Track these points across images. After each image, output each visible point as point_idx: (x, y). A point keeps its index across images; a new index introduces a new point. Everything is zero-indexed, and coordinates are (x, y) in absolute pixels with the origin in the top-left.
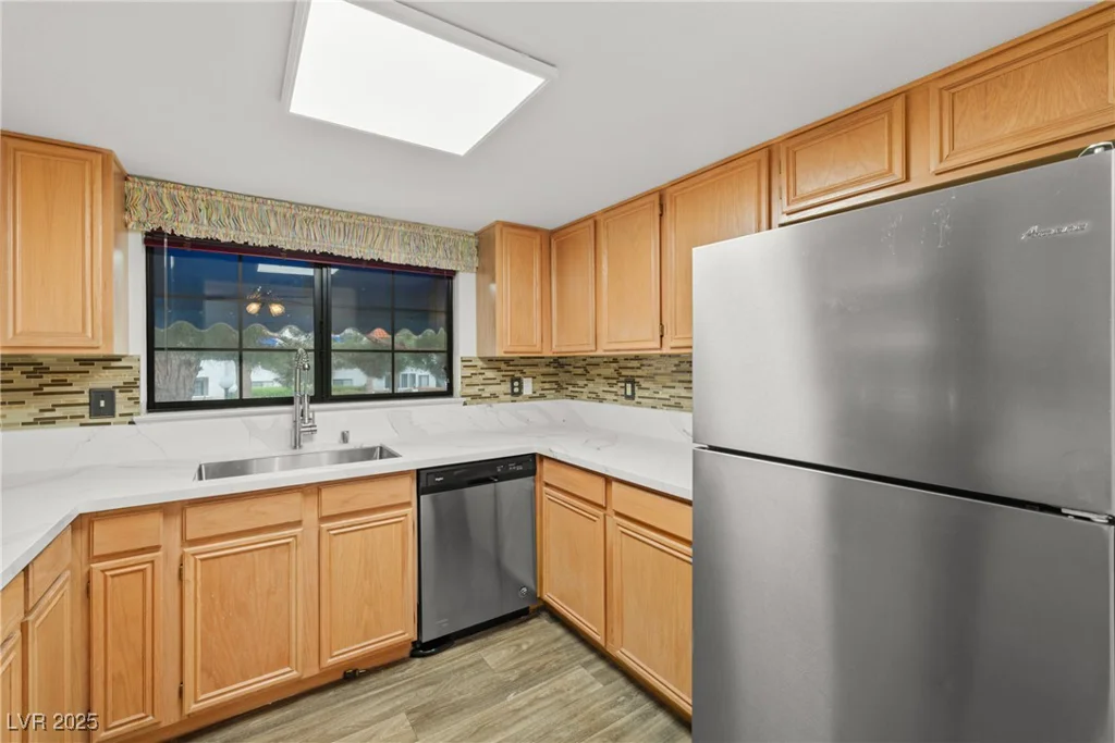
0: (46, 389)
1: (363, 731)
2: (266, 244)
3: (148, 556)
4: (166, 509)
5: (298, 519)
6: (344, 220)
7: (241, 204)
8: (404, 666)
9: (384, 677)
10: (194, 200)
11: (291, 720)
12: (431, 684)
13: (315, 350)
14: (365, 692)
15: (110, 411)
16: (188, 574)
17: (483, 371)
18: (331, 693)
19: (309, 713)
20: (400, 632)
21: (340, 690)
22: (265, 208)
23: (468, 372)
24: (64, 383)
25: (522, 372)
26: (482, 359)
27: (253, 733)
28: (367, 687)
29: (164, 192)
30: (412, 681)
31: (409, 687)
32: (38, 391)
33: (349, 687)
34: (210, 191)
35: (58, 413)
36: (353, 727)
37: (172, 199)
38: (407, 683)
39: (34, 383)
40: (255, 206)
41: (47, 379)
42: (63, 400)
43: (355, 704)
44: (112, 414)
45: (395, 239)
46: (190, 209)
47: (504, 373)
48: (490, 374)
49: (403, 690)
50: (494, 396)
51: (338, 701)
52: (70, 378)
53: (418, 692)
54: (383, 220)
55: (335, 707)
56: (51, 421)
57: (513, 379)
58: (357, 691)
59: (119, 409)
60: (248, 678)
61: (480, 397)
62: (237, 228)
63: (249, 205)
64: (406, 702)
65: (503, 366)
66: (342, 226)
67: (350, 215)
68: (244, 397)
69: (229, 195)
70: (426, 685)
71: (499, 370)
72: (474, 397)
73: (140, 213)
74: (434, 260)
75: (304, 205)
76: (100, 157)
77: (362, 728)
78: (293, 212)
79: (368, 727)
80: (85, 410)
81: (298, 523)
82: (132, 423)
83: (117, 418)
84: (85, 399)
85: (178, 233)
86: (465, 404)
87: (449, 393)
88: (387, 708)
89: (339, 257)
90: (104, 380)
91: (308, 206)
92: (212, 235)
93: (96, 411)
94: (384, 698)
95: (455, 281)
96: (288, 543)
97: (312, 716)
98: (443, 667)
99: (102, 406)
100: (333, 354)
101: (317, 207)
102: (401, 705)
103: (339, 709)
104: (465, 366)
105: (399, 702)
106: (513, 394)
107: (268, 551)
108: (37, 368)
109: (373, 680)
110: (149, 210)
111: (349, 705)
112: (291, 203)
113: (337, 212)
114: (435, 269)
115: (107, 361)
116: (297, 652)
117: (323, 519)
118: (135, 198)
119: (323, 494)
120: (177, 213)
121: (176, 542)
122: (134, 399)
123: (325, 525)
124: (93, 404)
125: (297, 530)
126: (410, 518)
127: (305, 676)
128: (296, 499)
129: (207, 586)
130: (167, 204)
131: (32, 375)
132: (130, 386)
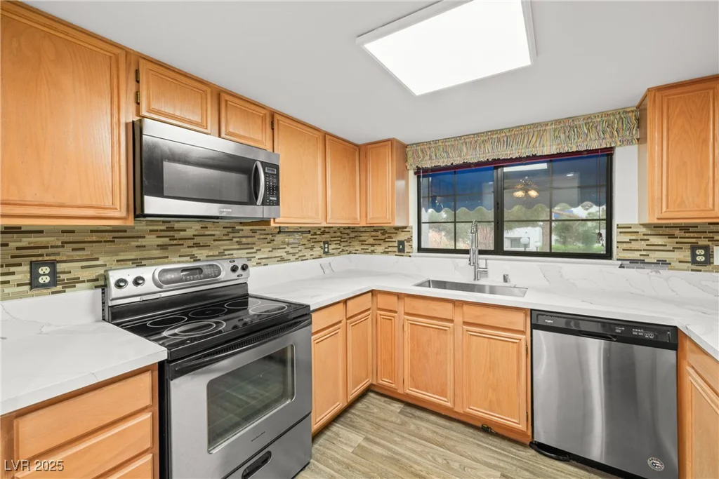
0: (387, 240)
1: (472, 462)
2: (461, 162)
3: (393, 314)
4: (399, 296)
5: (451, 318)
6: (508, 134)
7: (449, 144)
8: (521, 448)
9: (504, 444)
10: (430, 148)
11: (447, 429)
12: (531, 472)
13: (494, 222)
14: (487, 444)
15: (403, 250)
16: (406, 328)
17: (646, 237)
18: (471, 431)
19: (455, 431)
20: (516, 421)
21: (476, 432)
22: (461, 142)
23: (626, 238)
24: (390, 237)
25: (711, 239)
26: (644, 225)
27: (428, 421)
28: (491, 442)
29: (419, 148)
30: (520, 460)
31: (515, 462)
32: (384, 240)
33: (481, 434)
34: (436, 142)
35: (390, 249)
36: (469, 455)
37: (422, 151)
38: (516, 459)
39: (383, 237)
40: (456, 142)
41: (387, 235)
42: (391, 244)
43: (479, 445)
44: (404, 252)
45: (547, 137)
46: (428, 153)
47: (678, 240)
48: (655, 240)
49: (510, 460)
50: (663, 263)
51: (471, 437)
52: (392, 235)
53: (519, 469)
54: (536, 125)
55: (468, 438)
56: (388, 252)
57: (694, 248)
58: (482, 439)
59: (407, 250)
60: (428, 392)
61: (643, 262)
62: (448, 157)
63: (453, 143)
64: (506, 469)
65: (677, 232)
66: (505, 139)
67: (510, 129)
68: (457, 248)
69: (445, 140)
70: (527, 470)
71: (671, 236)
72: (633, 261)
73: (410, 161)
74: (585, 143)
75: (481, 133)
76: (390, 142)
77: (473, 460)
78: (476, 139)
79: (475, 461)
80: (396, 249)
81: (452, 321)
82: (410, 256)
83: (406, 254)
84: (396, 244)
85: (424, 167)
86: (621, 266)
87: (608, 255)
88: (493, 462)
89: (504, 160)
90: (402, 236)
91: (483, 133)
93: (399, 250)
94: (496, 456)
95: (614, 157)
96: (446, 330)
97: (455, 433)
98: (550, 470)
99: (401, 248)
100: (505, 223)
101: (489, 132)
102: (502, 468)
103: (469, 441)
104: (621, 233)
105: (502, 464)
106: (694, 262)
107: (437, 330)
108: (384, 231)
109: (497, 441)
110: (414, 159)
111: (475, 443)
112: (474, 134)
113: (501, 130)
114: (587, 151)
115: (402, 229)
116: (450, 392)
117: (465, 323)
118: (410, 154)
119: (465, 308)
120: (424, 157)
121: (403, 312)
122: (411, 246)
123: (466, 327)
124: (398, 247)
125: (450, 325)
126: (523, 343)
127: (456, 410)
128: (450, 306)
129: (412, 337)
130: (420, 154)
131: (383, 234)
132: (410, 240)
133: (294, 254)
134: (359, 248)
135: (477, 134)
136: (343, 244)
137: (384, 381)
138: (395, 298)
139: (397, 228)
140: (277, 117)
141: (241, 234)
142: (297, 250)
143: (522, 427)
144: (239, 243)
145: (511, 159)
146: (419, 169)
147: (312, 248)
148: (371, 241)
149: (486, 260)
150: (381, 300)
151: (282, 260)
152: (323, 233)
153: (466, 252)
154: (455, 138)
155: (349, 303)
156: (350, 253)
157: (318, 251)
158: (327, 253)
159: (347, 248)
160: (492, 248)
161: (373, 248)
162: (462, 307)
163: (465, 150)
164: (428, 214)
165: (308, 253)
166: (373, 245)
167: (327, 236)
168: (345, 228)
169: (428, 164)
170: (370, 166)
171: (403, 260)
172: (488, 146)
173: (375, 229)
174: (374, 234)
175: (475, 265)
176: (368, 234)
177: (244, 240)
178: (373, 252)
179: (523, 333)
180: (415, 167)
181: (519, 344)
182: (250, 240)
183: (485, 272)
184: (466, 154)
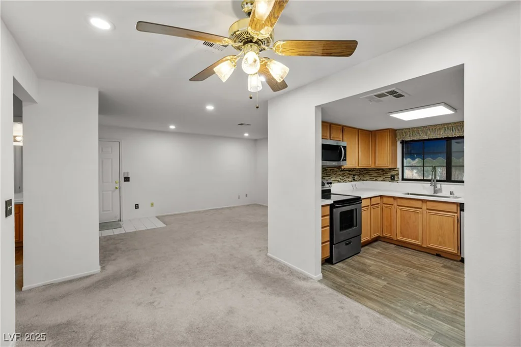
2: (427, 138)
3: (391, 206)
4: (395, 198)
5: (421, 207)
7: (420, 129)
10: (409, 131)
13: (446, 166)
15: (394, 179)
16: (398, 212)
20: (452, 249)
22: (427, 129)
24: (387, 173)
29: (403, 131)
32: (383, 175)
34: (413, 128)
35: (386, 179)
37: (405, 132)
39: (382, 173)
40: (424, 129)
41: (384, 172)
42: (387, 176)
46: (409, 134)
56: (385, 180)
59: (396, 179)
60: (409, 239)
62: (420, 135)
63: (422, 129)
66: (452, 128)
73: (398, 137)
76: (389, 130)
78: (435, 127)
80: (390, 179)
82: (398, 182)
83: (395, 181)
84: (390, 177)
85: (406, 140)
90: (393, 173)
92: (413, 139)
93: (392, 179)
96: (418, 212)
99: (393, 179)
107: (413, 212)
108: (383, 170)
110: (400, 136)
113: (450, 124)
115: (393, 169)
116: (420, 239)
117: (428, 209)
118: (398, 134)
119: (428, 203)
120: (406, 135)
121: (396, 205)
122: (398, 177)
123: (428, 211)
124: (391, 178)
125: (420, 210)
126: (456, 217)
127: (423, 246)
128: (421, 202)
129: (401, 216)
130: (404, 134)
131: (382, 172)
132: (398, 174)
133: (343, 179)
134: (368, 178)
135: (436, 125)
136: (361, 176)
137: (387, 235)
138: (392, 199)
139: (390, 169)
140: (344, 128)
141: (327, 171)
142: (343, 178)
143: (455, 252)
144: (327, 174)
145: (455, 137)
146: (402, 140)
147: (349, 177)
148: (376, 175)
149: (441, 184)
150: (385, 200)
151: (339, 182)
152: (353, 170)
153: (430, 181)
154: (424, 127)
155: (372, 199)
156: (363, 180)
157: (351, 179)
158: (354, 180)
159: (362, 178)
160: (444, 178)
161: (376, 178)
162: (426, 202)
163: (429, 132)
164: (407, 161)
165: (347, 179)
166: (376, 177)
167: (354, 172)
168: (361, 169)
169: (408, 139)
170: (377, 141)
171: (394, 184)
172: (442, 131)
173: (378, 169)
174: (377, 171)
175: (435, 187)
176: (373, 172)
177: (328, 173)
178: (376, 180)
179: (456, 213)
180: (401, 140)
181: (454, 218)
182: (329, 173)
183: (440, 191)
184: (430, 134)
